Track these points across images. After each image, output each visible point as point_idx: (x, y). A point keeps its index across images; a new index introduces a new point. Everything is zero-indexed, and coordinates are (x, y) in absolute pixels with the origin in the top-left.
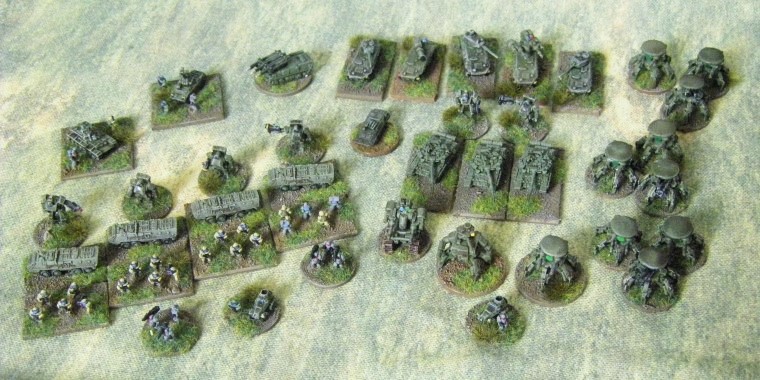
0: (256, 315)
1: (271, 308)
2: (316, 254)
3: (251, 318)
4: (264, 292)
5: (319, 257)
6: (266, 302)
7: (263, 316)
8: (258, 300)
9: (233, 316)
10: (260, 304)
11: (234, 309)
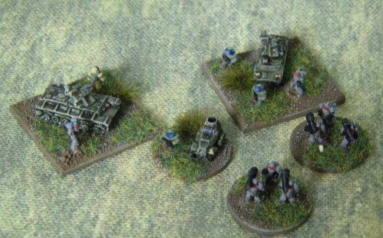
0: (201, 151)
1: (220, 143)
2: (255, 181)
3: (194, 156)
4: (211, 120)
5: (260, 186)
6: (215, 133)
7: (211, 152)
8: (203, 130)
9: (167, 153)
10: (206, 135)
11: (169, 143)
